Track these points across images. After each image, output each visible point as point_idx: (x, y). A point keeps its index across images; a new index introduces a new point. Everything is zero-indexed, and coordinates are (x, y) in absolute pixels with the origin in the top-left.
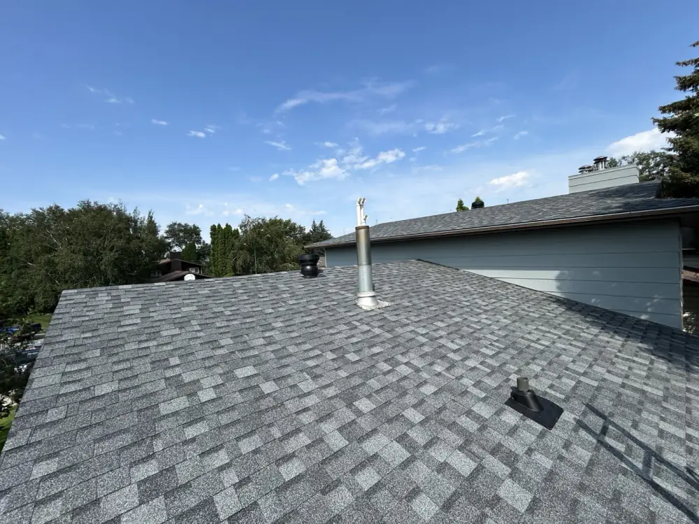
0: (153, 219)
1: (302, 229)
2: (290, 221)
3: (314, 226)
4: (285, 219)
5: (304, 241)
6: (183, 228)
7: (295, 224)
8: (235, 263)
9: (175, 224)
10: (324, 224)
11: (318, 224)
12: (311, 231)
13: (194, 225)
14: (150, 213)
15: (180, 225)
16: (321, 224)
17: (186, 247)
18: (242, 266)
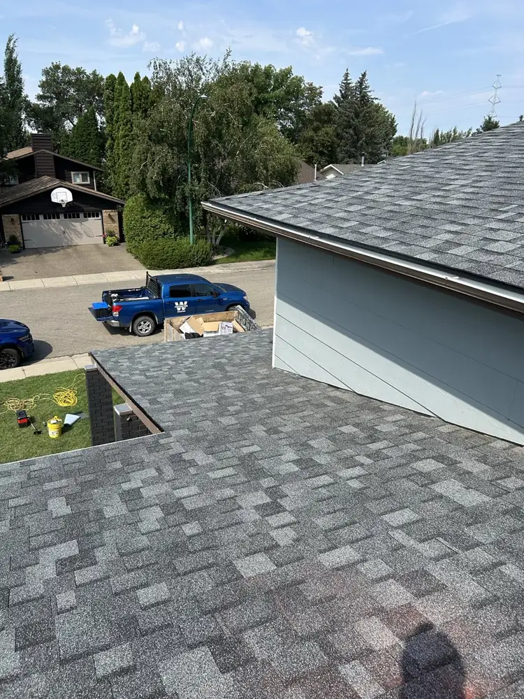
0: (14, 55)
1: (314, 93)
2: (289, 71)
3: (346, 85)
4: (278, 68)
5: (315, 124)
6: (73, 78)
7: (300, 80)
8: (143, 173)
9: (57, 67)
10: (369, 82)
11: (354, 81)
12: (336, 98)
13: (94, 73)
14: (10, 40)
15: (66, 70)
16: (361, 82)
17: (79, 121)
18: (156, 182)
